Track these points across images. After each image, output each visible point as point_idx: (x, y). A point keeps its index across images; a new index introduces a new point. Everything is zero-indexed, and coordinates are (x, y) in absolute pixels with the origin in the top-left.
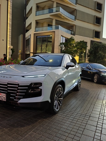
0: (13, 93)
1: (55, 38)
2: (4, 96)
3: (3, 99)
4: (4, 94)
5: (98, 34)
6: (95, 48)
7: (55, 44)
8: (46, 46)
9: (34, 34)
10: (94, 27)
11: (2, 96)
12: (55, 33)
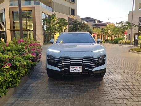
0: (86, 65)
1: (36, 14)
2: (80, 69)
3: (79, 71)
4: (80, 67)
5: (73, 12)
6: (76, 24)
7: (36, 20)
8: (26, 22)
9: (9, 8)
10: (69, 5)
11: (78, 68)
12: (36, 9)
